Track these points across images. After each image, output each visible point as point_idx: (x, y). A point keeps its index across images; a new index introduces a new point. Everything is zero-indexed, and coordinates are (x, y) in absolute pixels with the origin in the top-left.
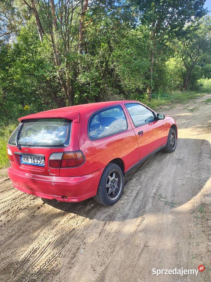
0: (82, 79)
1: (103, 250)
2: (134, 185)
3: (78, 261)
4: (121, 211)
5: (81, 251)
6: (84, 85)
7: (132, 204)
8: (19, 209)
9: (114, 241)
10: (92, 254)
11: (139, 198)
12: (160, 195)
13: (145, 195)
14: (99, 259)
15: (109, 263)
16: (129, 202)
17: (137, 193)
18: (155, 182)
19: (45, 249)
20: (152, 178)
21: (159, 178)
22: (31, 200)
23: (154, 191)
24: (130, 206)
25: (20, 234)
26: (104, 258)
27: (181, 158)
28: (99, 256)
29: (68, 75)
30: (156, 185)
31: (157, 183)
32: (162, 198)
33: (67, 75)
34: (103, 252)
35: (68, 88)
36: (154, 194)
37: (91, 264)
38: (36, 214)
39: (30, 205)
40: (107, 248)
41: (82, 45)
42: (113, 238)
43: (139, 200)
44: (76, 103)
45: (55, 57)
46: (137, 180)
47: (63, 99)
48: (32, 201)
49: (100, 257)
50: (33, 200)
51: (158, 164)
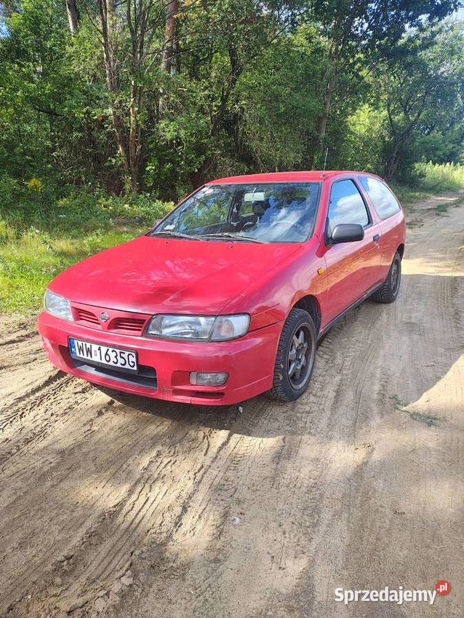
0: (167, 130)
1: (291, 519)
2: (324, 373)
3: (233, 543)
4: (310, 429)
5: (234, 520)
6: (170, 144)
7: (332, 414)
8: (49, 413)
9: (314, 499)
10: (266, 528)
11: (345, 402)
12: (395, 397)
13: (358, 395)
14: (288, 540)
15: (317, 552)
16: (323, 409)
17: (337, 392)
18: (371, 368)
19: (138, 514)
20: (363, 358)
21: (380, 362)
22: (75, 393)
23: (377, 388)
24: (329, 419)
25: (64, 473)
26: (299, 539)
27: (413, 320)
28: (284, 533)
29: (135, 117)
30: (378, 376)
31: (378, 371)
32: (399, 404)
33: (132, 119)
34: (293, 523)
35: (133, 150)
36: (378, 394)
37: (268, 553)
38: (94, 428)
39: (75, 406)
40: (299, 514)
41: (171, 52)
42: (309, 491)
43: (347, 406)
44: (148, 185)
45: (107, 72)
46: (327, 362)
47: (119, 173)
48: (79, 396)
49: (287, 535)
50: (83, 394)
51: (367, 331)
